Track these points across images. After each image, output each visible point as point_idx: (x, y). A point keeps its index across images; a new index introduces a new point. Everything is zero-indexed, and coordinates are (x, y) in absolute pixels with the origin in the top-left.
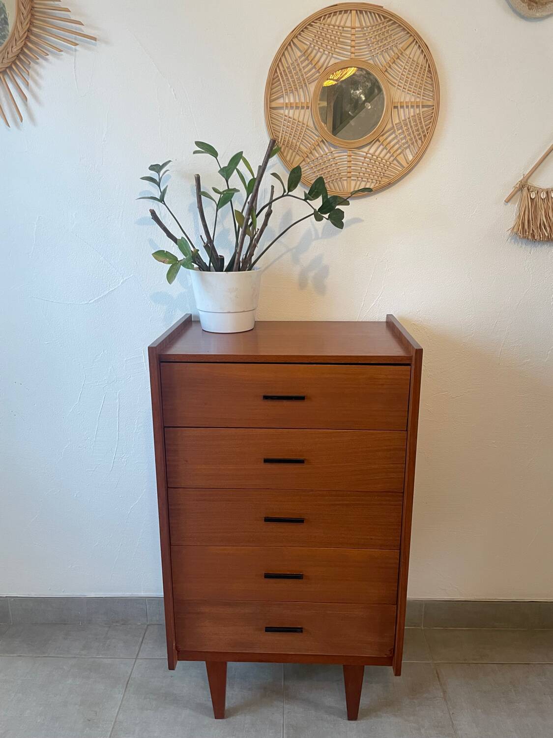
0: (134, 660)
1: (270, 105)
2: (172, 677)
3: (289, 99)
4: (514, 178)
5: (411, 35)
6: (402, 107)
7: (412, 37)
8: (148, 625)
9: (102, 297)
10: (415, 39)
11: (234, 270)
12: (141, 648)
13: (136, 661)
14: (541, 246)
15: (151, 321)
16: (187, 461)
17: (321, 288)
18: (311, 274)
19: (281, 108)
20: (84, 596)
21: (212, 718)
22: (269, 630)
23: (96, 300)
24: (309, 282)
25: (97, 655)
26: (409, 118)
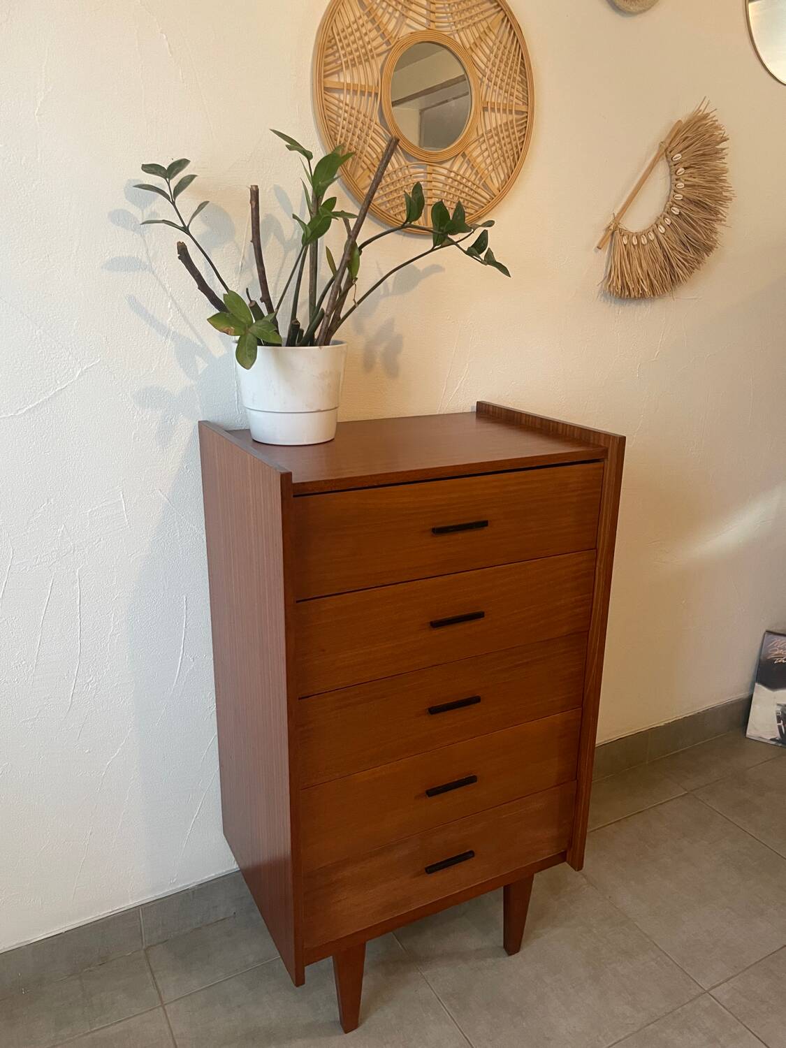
0: (161, 1009)
1: (324, 83)
2: (239, 1006)
3: (345, 78)
4: (602, 219)
5: (502, 9)
6: (493, 110)
7: (502, 11)
8: (145, 950)
9: (43, 402)
10: (506, 15)
11: (331, 343)
12: (160, 987)
13: (164, 1010)
14: (629, 306)
15: (134, 438)
16: (323, 650)
17: (392, 369)
18: (380, 349)
19: (340, 90)
20: (26, 944)
21: (340, 1034)
22: (431, 870)
23: (29, 409)
24: (378, 360)
25: (91, 1028)
26: (501, 126)
